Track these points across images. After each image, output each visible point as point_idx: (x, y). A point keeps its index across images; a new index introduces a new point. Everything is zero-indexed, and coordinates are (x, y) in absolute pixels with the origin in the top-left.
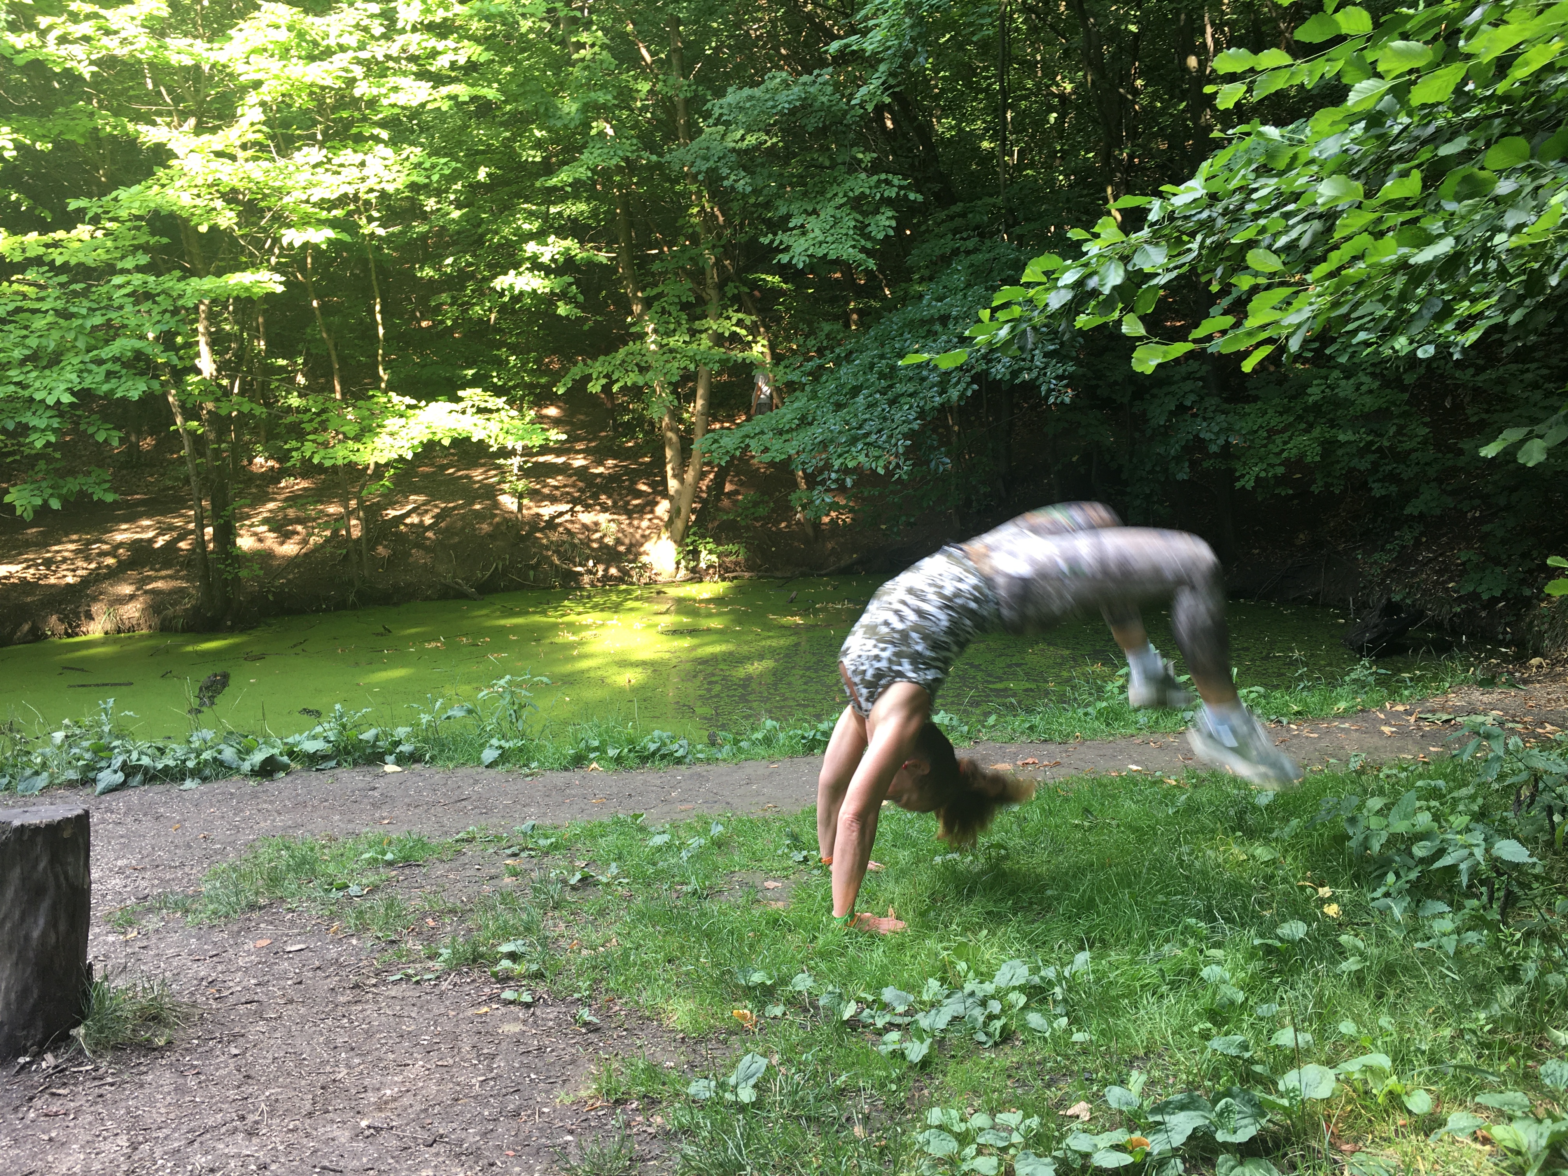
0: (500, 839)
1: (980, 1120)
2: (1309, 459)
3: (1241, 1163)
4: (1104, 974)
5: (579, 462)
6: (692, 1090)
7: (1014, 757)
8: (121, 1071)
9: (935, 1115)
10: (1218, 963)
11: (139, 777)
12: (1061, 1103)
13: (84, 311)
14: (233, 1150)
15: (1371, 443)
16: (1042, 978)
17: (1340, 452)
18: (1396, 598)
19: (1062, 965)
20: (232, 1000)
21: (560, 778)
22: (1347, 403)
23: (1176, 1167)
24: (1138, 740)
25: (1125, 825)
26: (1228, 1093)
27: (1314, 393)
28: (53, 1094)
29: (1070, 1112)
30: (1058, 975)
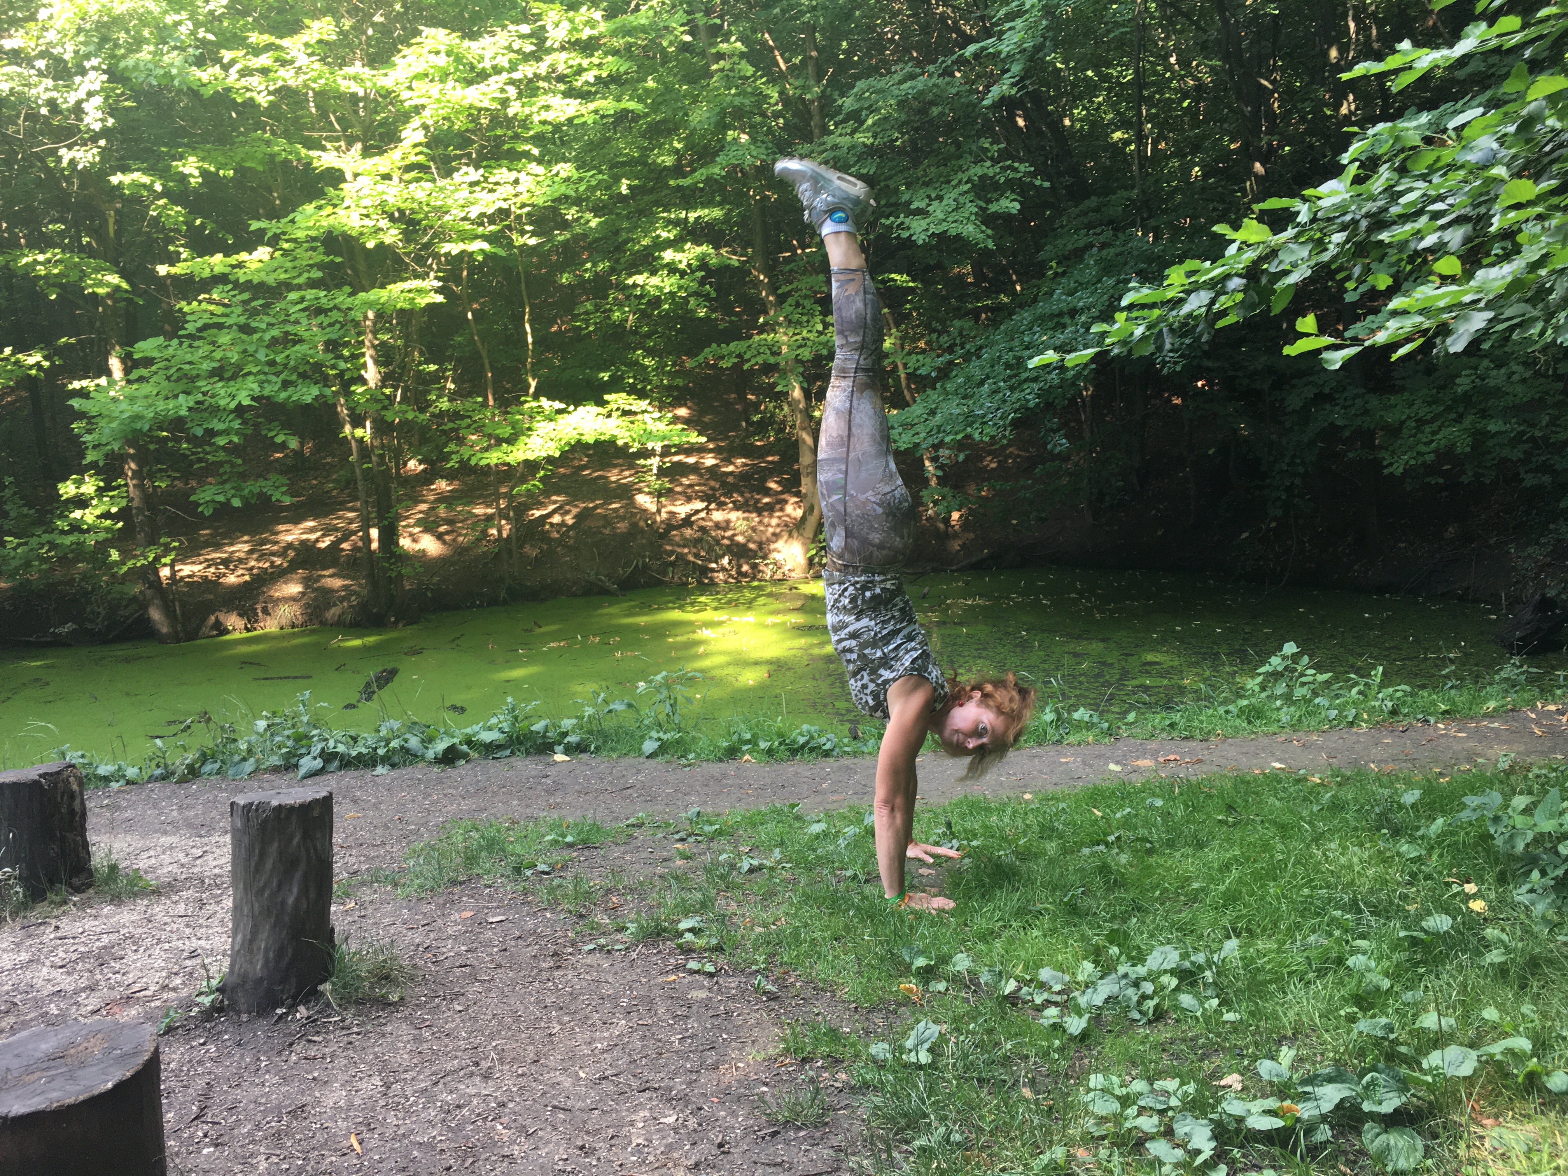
0: (668, 825)
1: (1139, 1086)
2: (1459, 450)
3: (1386, 1131)
4: (1252, 960)
5: (710, 461)
6: (874, 1049)
7: (1155, 754)
8: (364, 1023)
9: (1096, 1080)
10: (1364, 953)
11: (336, 763)
12: (1217, 1074)
13: (264, 326)
14: (472, 1091)
15: (1523, 433)
16: (1193, 963)
17: (1491, 443)
18: (1551, 593)
19: (1212, 952)
20: (447, 964)
21: (716, 769)
22: (1497, 392)
23: (1324, 1133)
24: (1281, 738)
25: (1270, 821)
26: (1374, 1069)
27: (1464, 383)
28: (310, 1041)
29: (1223, 1083)
30: (1208, 960)
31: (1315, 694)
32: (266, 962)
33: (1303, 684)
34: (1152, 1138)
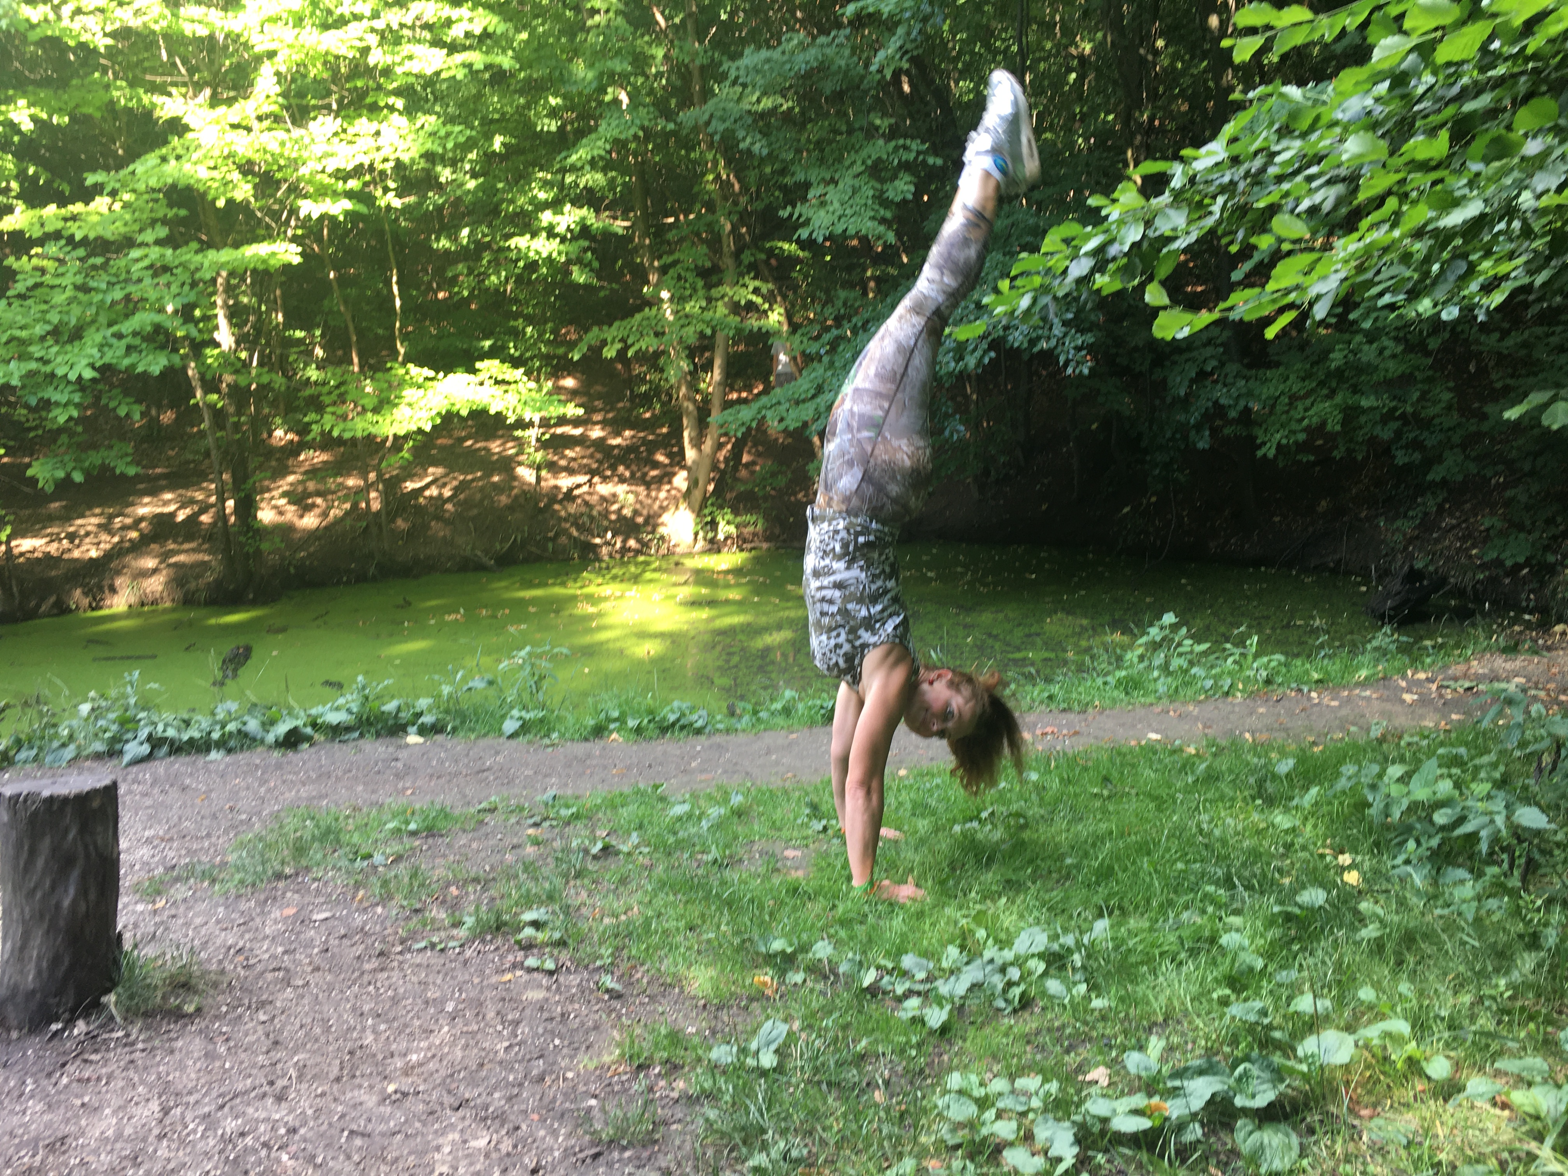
0: (522, 809)
1: (999, 1085)
2: (1330, 426)
3: (1259, 1128)
4: (1123, 941)
5: (596, 433)
6: (714, 1054)
7: (1033, 726)
8: (150, 1038)
9: (955, 1080)
10: (1238, 930)
11: (165, 749)
12: (1081, 1069)
13: (104, 286)
14: (261, 1115)
15: (1395, 409)
16: (1062, 946)
17: (1362, 419)
18: (1419, 565)
19: (1082, 933)
20: (259, 968)
21: (581, 748)
22: (1368, 369)
23: (1195, 1132)
24: (1158, 709)
25: (1144, 794)
26: (1247, 1058)
27: (1337, 358)
28: (86, 1061)
29: (1088, 1078)
30: (1077, 942)
31: (1191, 663)
32: (39, 973)
33: (1180, 655)
34: (1011, 1144)
